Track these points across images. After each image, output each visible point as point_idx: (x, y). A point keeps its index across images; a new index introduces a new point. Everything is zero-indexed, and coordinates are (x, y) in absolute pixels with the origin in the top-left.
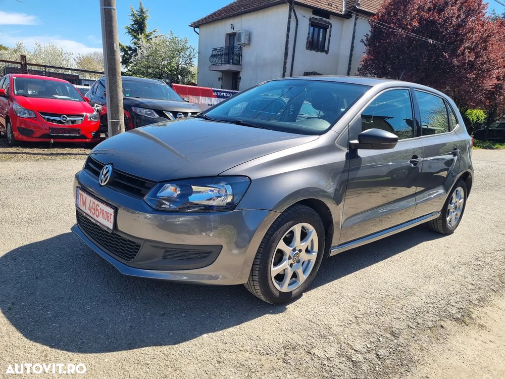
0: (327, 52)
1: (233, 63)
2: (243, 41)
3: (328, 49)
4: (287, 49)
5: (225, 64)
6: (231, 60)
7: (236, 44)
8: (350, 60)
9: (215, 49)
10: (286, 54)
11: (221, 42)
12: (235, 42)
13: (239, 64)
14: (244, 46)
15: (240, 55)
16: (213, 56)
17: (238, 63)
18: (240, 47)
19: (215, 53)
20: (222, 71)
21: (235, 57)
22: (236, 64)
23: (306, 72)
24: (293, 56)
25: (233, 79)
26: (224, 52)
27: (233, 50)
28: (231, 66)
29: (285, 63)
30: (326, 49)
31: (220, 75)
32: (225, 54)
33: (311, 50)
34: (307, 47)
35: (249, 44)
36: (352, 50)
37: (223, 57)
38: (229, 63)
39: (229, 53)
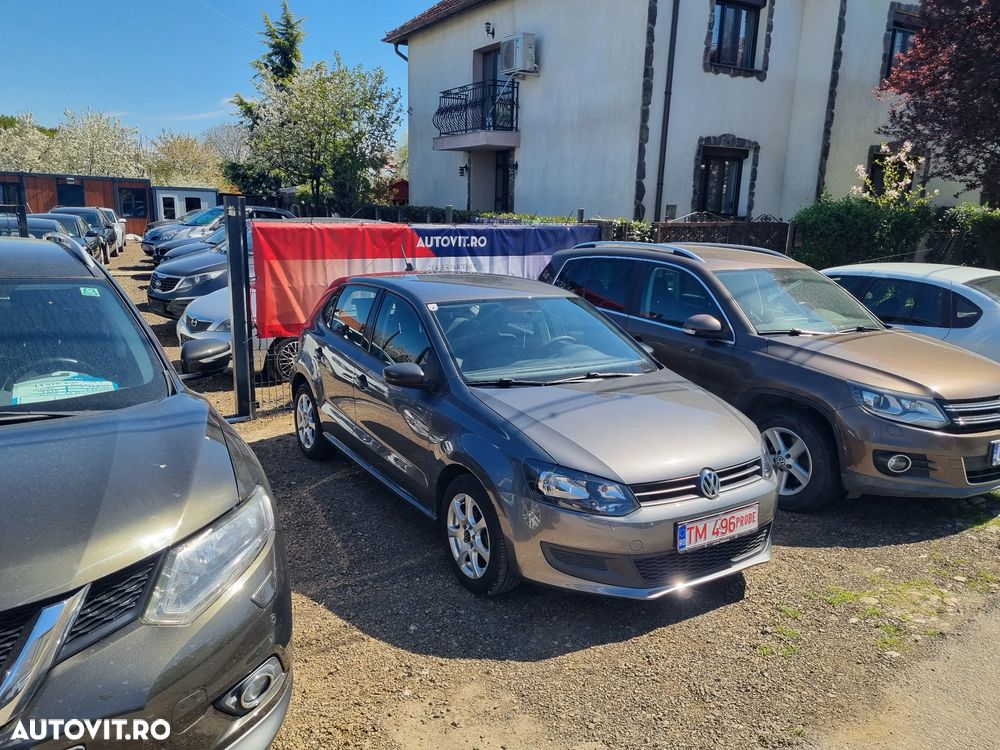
0: (761, 75)
1: (496, 128)
2: (519, 64)
3: (766, 68)
4: (648, 73)
5: (474, 129)
6: (489, 119)
7: (501, 74)
8: (832, 94)
9: (446, 94)
10: (647, 89)
11: (462, 74)
12: (499, 67)
13: (511, 129)
14: (524, 78)
15: (513, 103)
16: (441, 111)
17: (510, 125)
18: (513, 82)
19: (449, 102)
20: (469, 151)
21: (501, 110)
22: (504, 129)
23: (704, 137)
24: (668, 93)
25: (498, 167)
26: (470, 98)
27: (495, 91)
28: (489, 133)
29: (645, 115)
30: (758, 65)
31: (461, 160)
32: (474, 104)
33: (717, 73)
34: (705, 65)
35: (536, 71)
36: (836, 65)
37: (470, 111)
38: (483, 127)
39: (483, 100)
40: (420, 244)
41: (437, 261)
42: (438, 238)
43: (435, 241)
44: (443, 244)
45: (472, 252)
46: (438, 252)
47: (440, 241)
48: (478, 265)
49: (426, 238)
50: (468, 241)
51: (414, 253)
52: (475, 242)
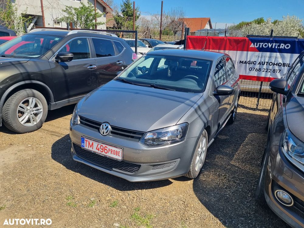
40: (252, 45)
41: (259, 54)
42: (261, 44)
43: (260, 45)
44: (264, 46)
45: (281, 51)
46: (261, 50)
47: (263, 45)
48: (283, 58)
49: (256, 43)
50: (279, 46)
51: (248, 49)
52: (282, 46)
